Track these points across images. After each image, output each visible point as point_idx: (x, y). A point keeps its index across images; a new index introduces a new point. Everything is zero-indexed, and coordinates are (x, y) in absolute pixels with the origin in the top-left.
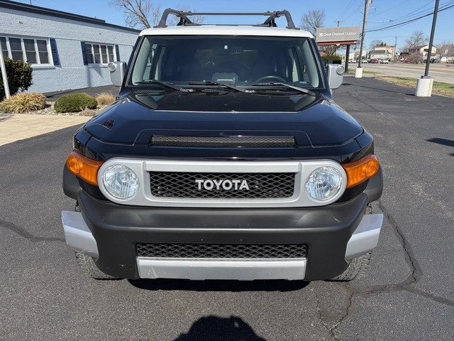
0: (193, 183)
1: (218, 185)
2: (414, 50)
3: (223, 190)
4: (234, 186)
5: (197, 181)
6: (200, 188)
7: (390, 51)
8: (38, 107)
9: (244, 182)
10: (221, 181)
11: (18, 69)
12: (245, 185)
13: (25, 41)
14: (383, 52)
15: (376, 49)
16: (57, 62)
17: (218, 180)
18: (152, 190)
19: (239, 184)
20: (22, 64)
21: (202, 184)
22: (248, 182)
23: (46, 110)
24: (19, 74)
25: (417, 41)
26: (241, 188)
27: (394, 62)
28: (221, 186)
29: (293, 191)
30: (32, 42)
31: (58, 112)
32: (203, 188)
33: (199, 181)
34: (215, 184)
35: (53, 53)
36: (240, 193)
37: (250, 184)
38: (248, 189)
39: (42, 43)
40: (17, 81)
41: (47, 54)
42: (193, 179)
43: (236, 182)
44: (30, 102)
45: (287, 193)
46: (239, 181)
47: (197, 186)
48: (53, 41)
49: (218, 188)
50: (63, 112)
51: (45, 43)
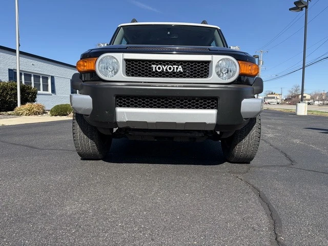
0: (150, 68)
1: (165, 69)
2: (294, 97)
3: (168, 72)
4: (174, 70)
5: (152, 66)
6: (154, 70)
7: (278, 97)
8: (39, 112)
9: (180, 67)
10: (166, 66)
11: (28, 91)
12: (180, 69)
13: (35, 76)
14: (274, 98)
15: (269, 96)
16: (53, 91)
17: (165, 66)
18: (126, 72)
19: (177, 68)
20: (31, 88)
21: (156, 68)
22: (182, 67)
23: (44, 114)
24: (29, 94)
25: (296, 91)
26: (178, 71)
27: (282, 104)
28: (166, 70)
29: (208, 74)
30: (39, 77)
31: (52, 115)
32: (156, 71)
33: (154, 66)
34: (163, 68)
35: (51, 85)
36: (178, 75)
37: (183, 69)
38: (182, 71)
39: (45, 78)
40: (26, 98)
41: (47, 85)
42: (150, 65)
43: (175, 67)
44: (34, 109)
45: (205, 75)
46: (177, 66)
47: (153, 69)
48: (52, 78)
49: (165, 71)
50: (56, 116)
51: (47, 78)
